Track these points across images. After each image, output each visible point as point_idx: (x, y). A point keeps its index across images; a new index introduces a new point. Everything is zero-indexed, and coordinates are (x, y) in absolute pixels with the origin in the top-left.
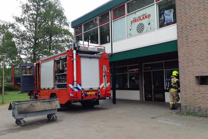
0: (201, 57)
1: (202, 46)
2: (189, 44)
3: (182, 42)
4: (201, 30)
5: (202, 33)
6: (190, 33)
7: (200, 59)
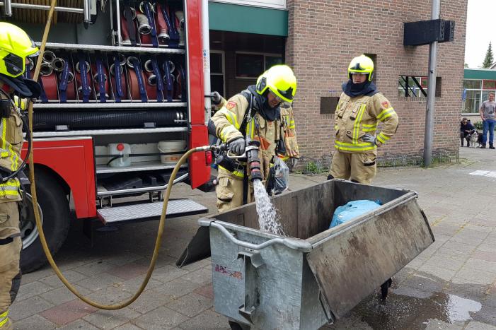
0: (332, 60)
1: (335, 39)
2: (314, 27)
3: (302, 19)
4: (336, 7)
5: (337, 13)
6: (319, 4)
7: (331, 63)
